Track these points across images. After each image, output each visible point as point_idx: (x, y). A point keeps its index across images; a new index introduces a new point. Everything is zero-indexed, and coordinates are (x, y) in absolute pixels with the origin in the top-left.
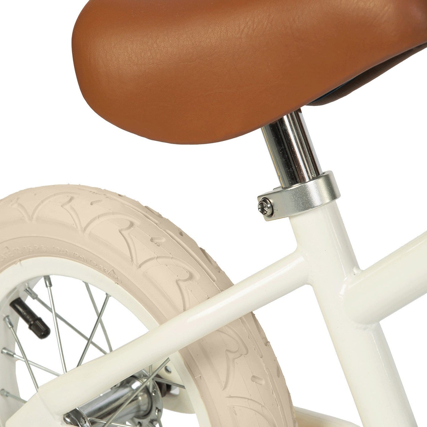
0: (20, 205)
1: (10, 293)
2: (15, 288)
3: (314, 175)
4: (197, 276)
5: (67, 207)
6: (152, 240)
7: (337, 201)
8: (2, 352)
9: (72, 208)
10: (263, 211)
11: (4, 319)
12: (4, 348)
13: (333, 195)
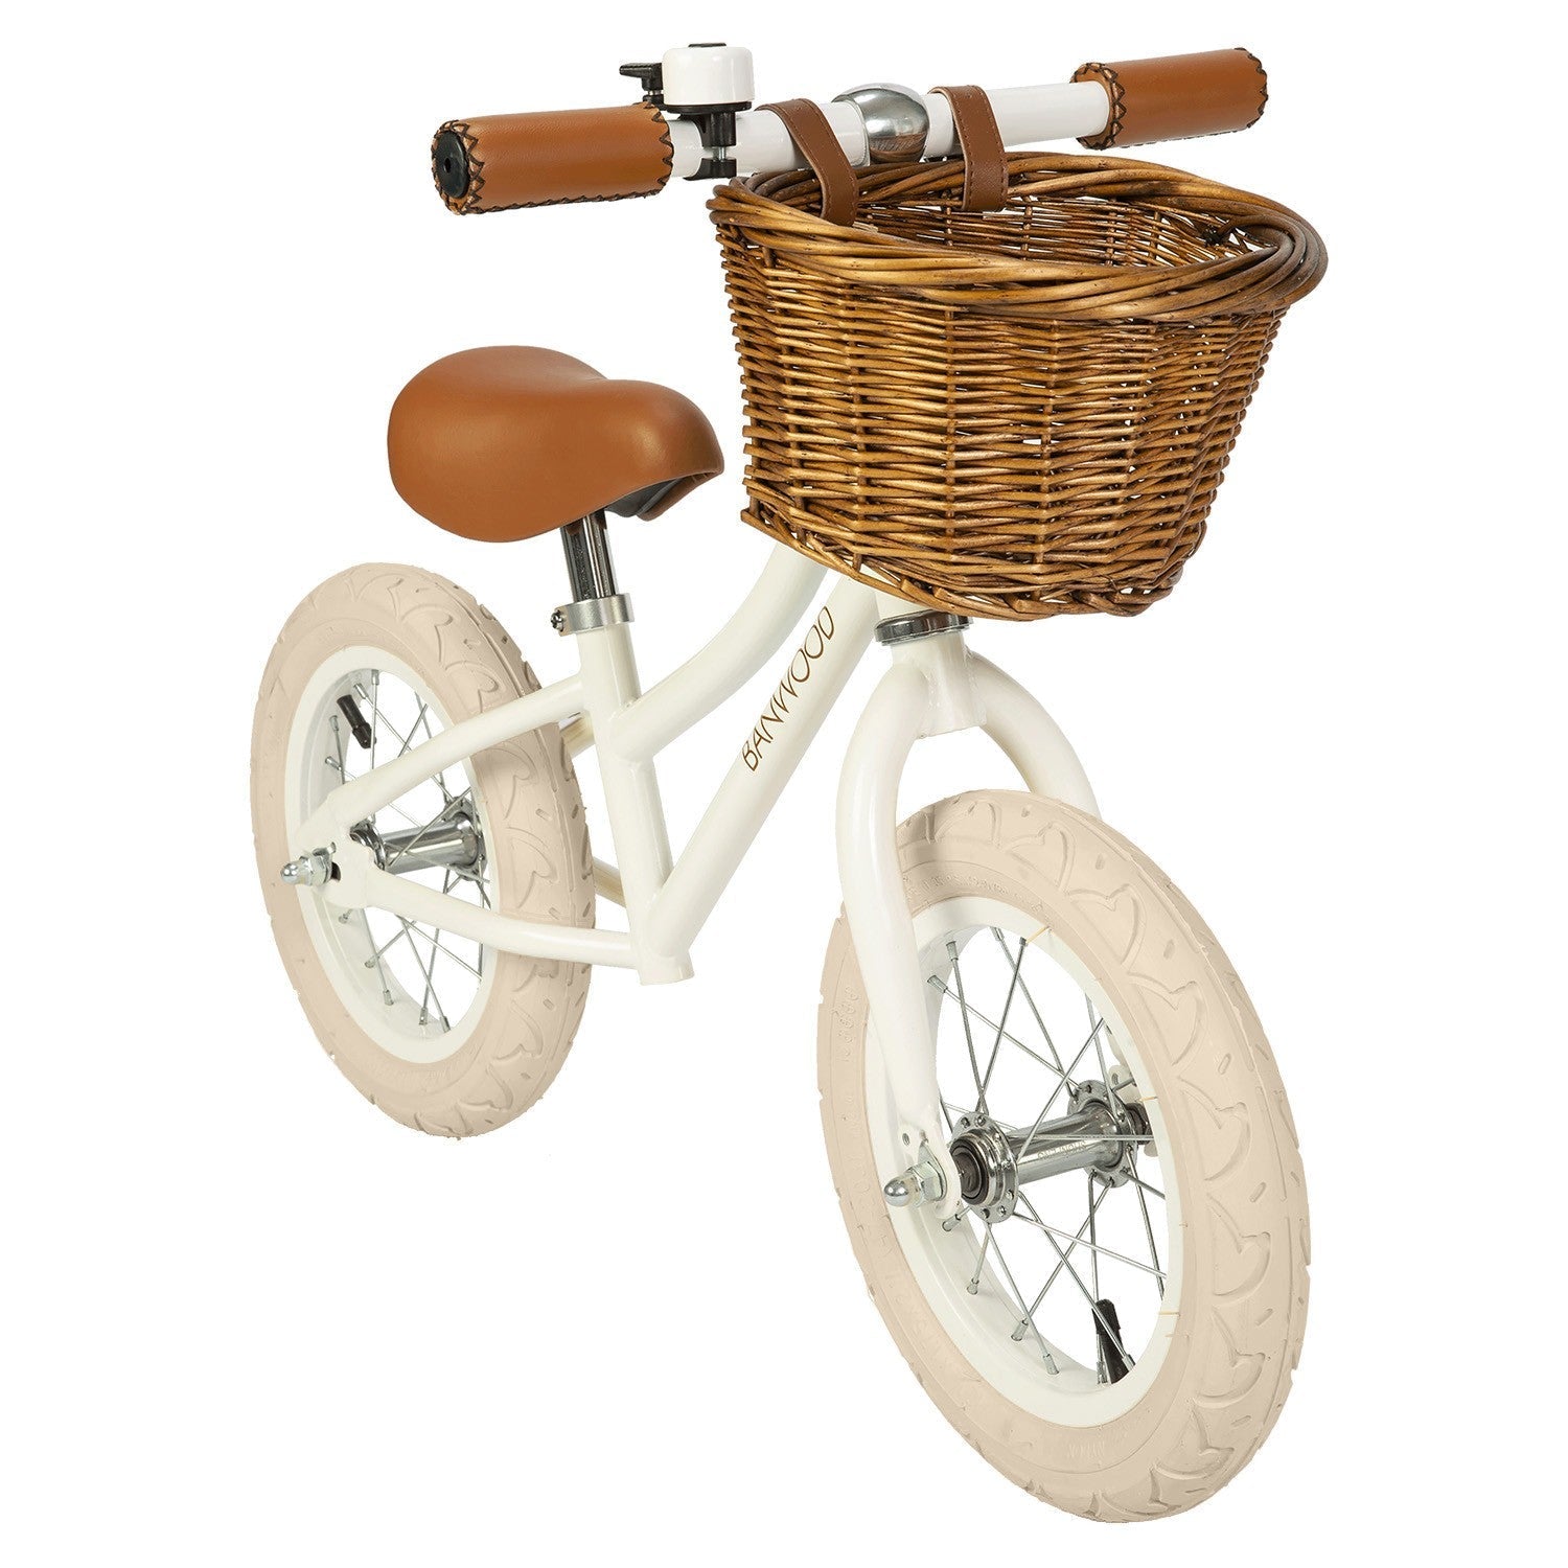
0: (351, 582)
1: (338, 683)
2: (346, 676)
3: (608, 592)
4: (503, 687)
5: (393, 590)
6: (465, 642)
7: (630, 625)
8: (326, 761)
9: (397, 593)
10: (555, 624)
11: (330, 719)
12: (330, 758)
13: (626, 617)
